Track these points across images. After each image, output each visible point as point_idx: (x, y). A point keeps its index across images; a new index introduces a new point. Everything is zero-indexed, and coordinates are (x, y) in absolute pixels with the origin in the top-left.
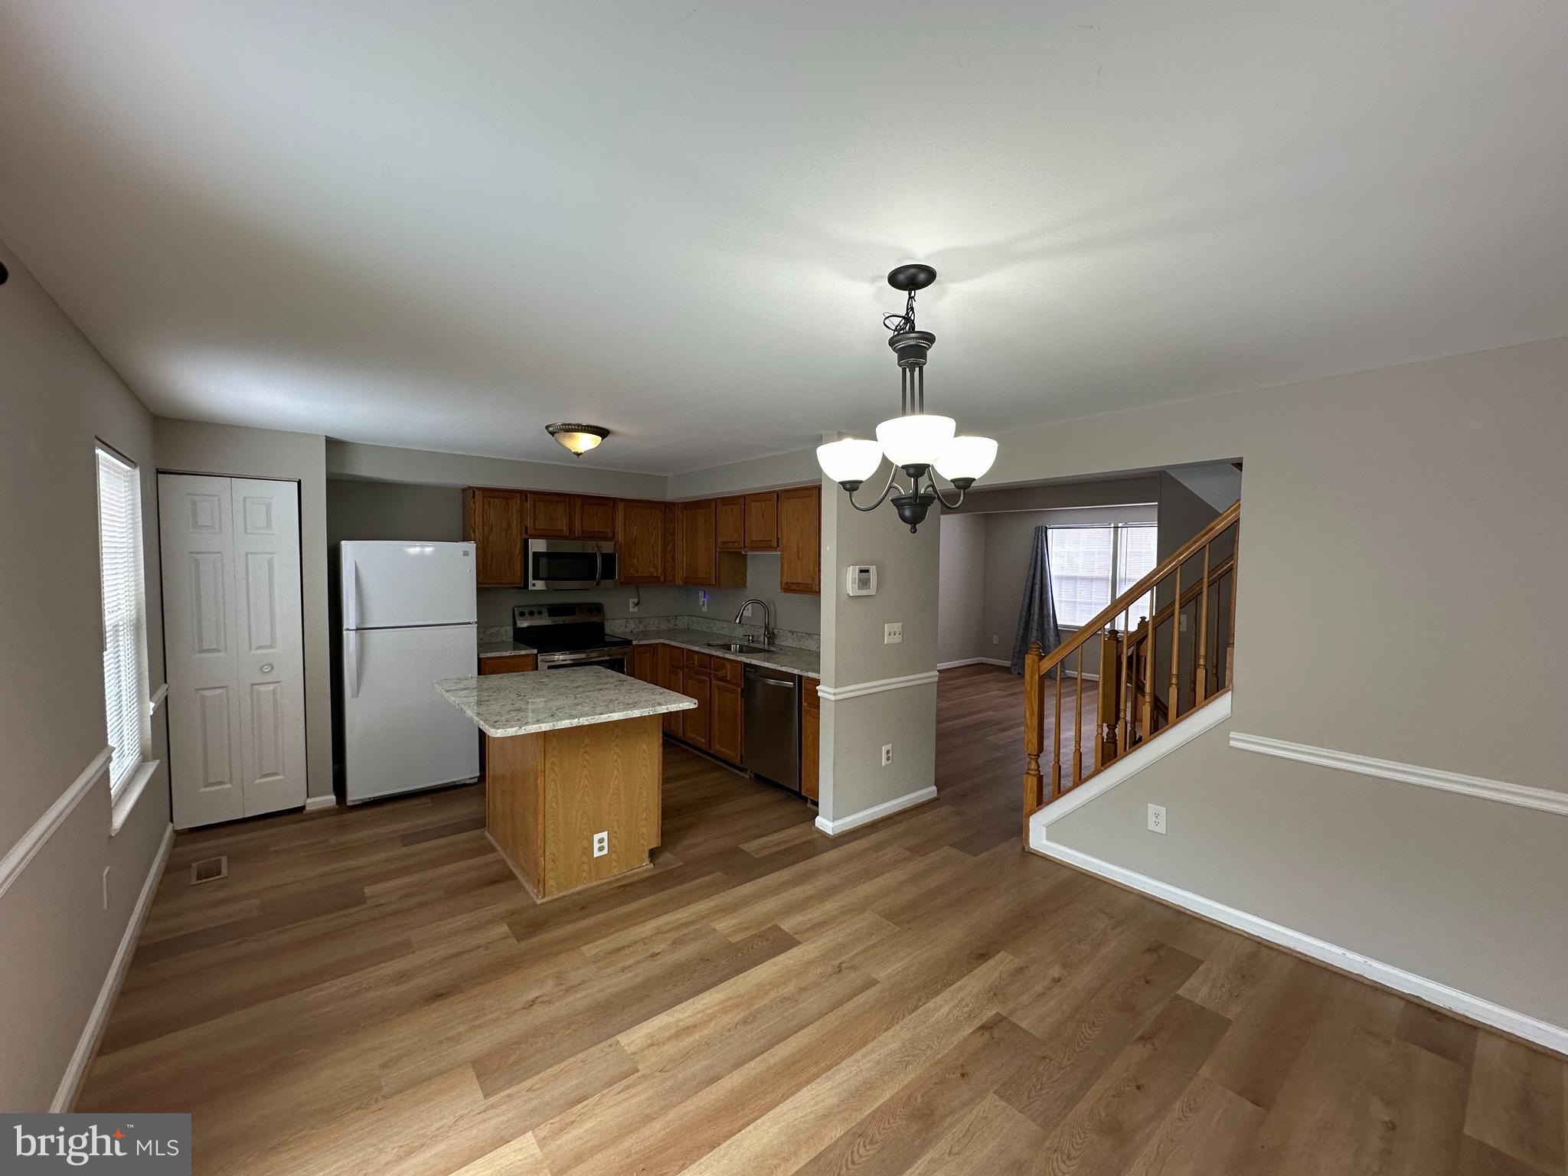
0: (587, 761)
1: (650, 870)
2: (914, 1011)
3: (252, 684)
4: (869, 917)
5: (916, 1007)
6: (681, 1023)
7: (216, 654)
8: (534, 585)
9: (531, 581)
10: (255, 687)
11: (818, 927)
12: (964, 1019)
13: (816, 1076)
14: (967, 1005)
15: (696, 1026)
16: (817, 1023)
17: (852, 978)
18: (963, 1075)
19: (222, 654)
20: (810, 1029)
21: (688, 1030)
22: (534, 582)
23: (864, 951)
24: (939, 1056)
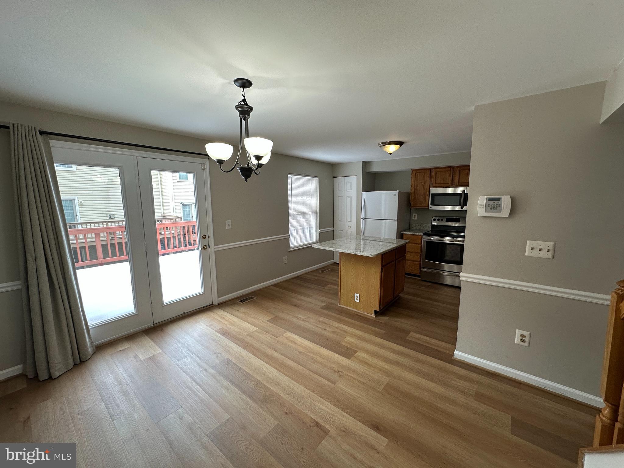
0: (353, 267)
1: (374, 318)
2: (320, 397)
3: (347, 231)
4: (385, 379)
5: (323, 398)
6: (296, 341)
7: (341, 222)
8: (431, 207)
9: (430, 206)
10: (348, 232)
11: (365, 363)
12: (321, 416)
13: (280, 371)
14: (331, 418)
15: (296, 343)
16: (304, 369)
17: (335, 376)
18: (286, 413)
19: (342, 222)
20: (301, 367)
21: (294, 343)
22: (431, 206)
23: (355, 379)
24: (296, 405)
